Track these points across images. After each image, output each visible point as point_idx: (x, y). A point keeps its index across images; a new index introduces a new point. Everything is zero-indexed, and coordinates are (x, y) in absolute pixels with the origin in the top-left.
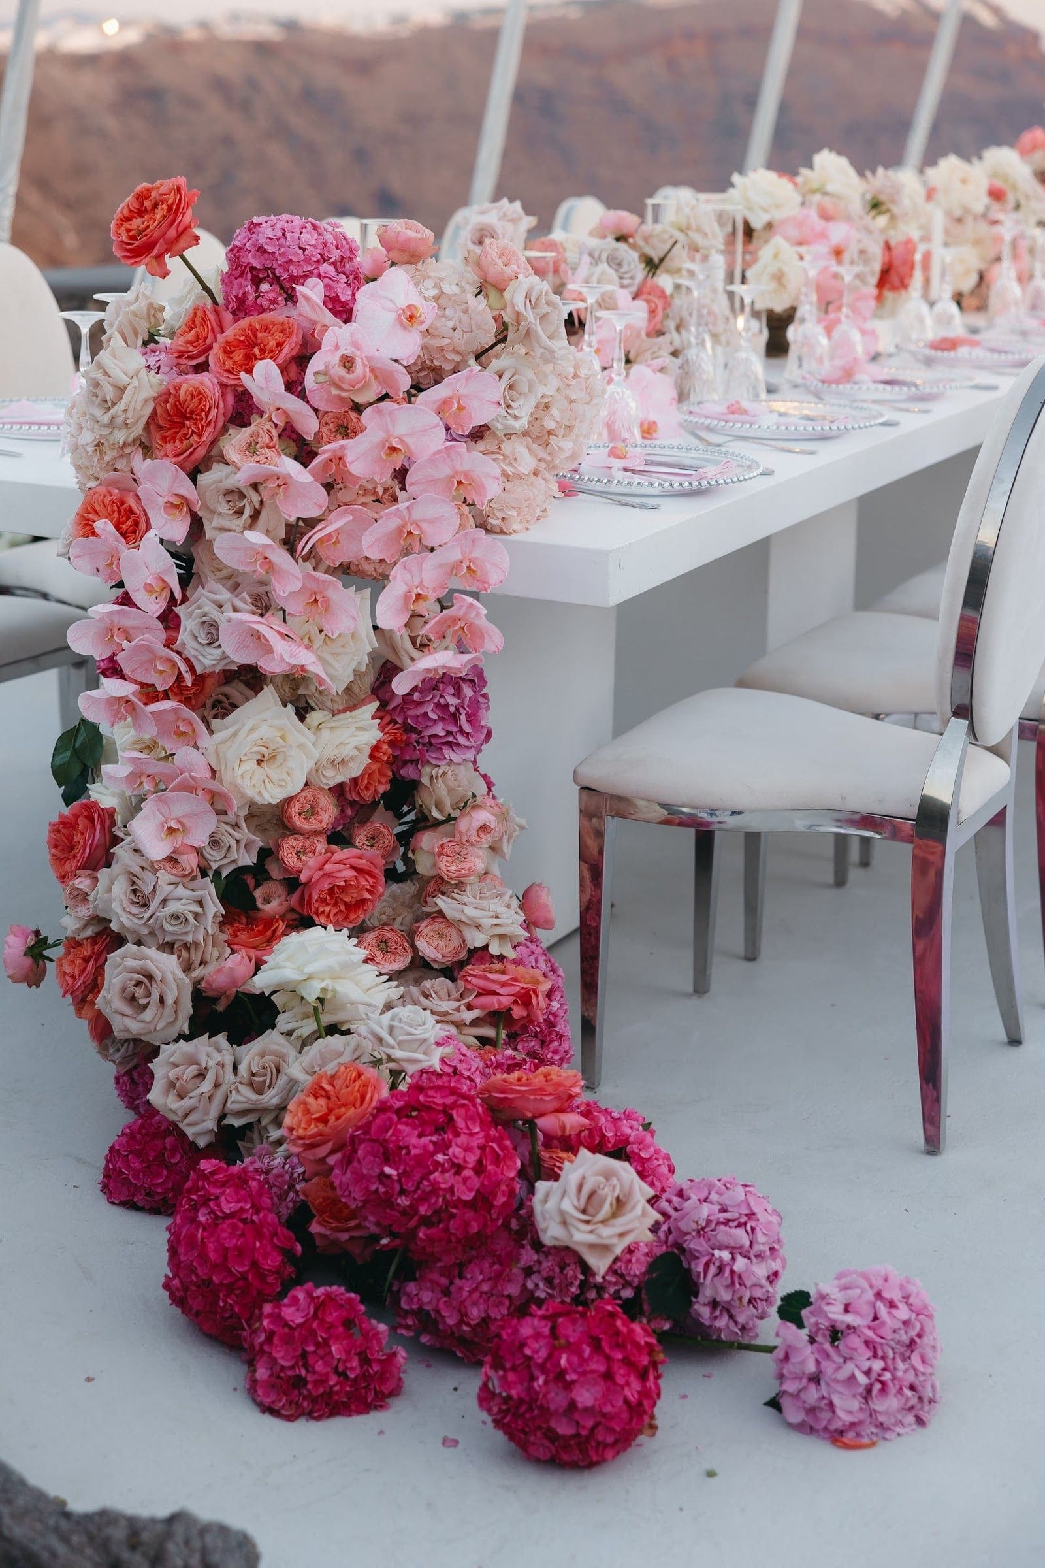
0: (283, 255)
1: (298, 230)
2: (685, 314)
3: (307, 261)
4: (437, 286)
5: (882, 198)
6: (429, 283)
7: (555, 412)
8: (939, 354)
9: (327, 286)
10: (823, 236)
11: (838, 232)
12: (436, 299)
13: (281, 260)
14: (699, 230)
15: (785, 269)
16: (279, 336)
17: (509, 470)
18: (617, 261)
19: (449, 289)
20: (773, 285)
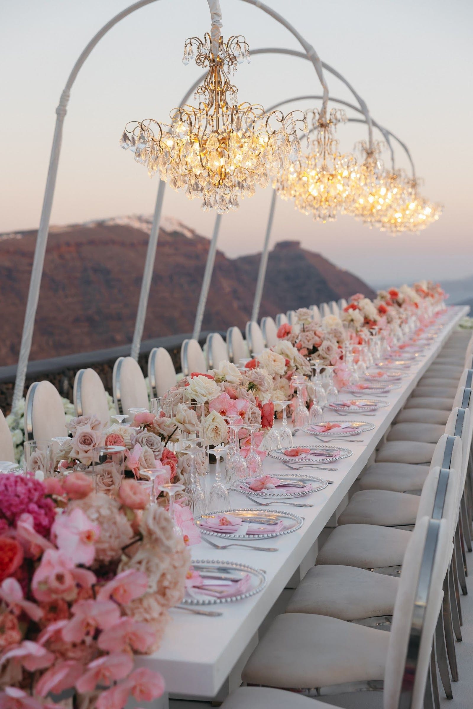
0: (7, 501)
1: (13, 484)
2: (185, 465)
3: (21, 503)
4: (98, 512)
5: (255, 383)
6: (92, 510)
7: (169, 577)
8: (291, 458)
9: (35, 519)
10: (234, 406)
11: (240, 404)
12: (98, 519)
13: (6, 504)
14: (190, 423)
15: (219, 426)
16: (10, 554)
17: (148, 617)
18: (151, 443)
19: (105, 512)
20: (213, 434)
